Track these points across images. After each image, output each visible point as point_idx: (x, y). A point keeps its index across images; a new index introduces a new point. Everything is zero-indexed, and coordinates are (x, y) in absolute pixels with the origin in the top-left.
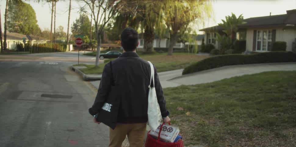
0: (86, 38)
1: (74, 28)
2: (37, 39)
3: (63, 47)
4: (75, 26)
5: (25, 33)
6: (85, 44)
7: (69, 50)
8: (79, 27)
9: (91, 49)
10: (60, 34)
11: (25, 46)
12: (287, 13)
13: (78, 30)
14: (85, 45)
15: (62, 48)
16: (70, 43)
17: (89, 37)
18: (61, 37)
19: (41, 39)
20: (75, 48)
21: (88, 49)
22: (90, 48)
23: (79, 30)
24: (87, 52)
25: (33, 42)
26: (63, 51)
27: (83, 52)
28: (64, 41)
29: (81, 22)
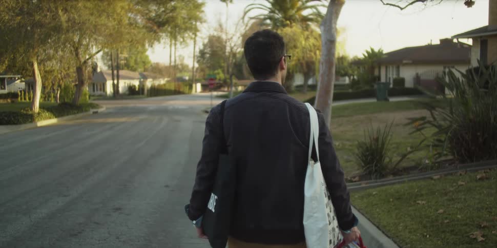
0: (218, 74)
1: (200, 57)
2: (154, 78)
3: (188, 87)
4: (202, 53)
5: (130, 68)
6: (217, 81)
7: (196, 91)
8: (208, 55)
9: (226, 89)
10: (180, 67)
11: (139, 89)
12: (441, 43)
13: (206, 60)
14: (217, 84)
15: (186, 89)
16: (197, 81)
17: (223, 71)
18: (181, 71)
19: (159, 78)
20: (205, 87)
21: (222, 89)
22: (224, 87)
23: (208, 60)
24: (220, 93)
25: (149, 83)
26: (188, 93)
27: (215, 93)
28: (187, 78)
29: (210, 47)
